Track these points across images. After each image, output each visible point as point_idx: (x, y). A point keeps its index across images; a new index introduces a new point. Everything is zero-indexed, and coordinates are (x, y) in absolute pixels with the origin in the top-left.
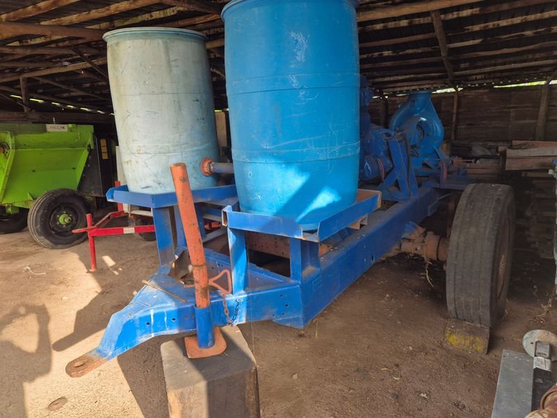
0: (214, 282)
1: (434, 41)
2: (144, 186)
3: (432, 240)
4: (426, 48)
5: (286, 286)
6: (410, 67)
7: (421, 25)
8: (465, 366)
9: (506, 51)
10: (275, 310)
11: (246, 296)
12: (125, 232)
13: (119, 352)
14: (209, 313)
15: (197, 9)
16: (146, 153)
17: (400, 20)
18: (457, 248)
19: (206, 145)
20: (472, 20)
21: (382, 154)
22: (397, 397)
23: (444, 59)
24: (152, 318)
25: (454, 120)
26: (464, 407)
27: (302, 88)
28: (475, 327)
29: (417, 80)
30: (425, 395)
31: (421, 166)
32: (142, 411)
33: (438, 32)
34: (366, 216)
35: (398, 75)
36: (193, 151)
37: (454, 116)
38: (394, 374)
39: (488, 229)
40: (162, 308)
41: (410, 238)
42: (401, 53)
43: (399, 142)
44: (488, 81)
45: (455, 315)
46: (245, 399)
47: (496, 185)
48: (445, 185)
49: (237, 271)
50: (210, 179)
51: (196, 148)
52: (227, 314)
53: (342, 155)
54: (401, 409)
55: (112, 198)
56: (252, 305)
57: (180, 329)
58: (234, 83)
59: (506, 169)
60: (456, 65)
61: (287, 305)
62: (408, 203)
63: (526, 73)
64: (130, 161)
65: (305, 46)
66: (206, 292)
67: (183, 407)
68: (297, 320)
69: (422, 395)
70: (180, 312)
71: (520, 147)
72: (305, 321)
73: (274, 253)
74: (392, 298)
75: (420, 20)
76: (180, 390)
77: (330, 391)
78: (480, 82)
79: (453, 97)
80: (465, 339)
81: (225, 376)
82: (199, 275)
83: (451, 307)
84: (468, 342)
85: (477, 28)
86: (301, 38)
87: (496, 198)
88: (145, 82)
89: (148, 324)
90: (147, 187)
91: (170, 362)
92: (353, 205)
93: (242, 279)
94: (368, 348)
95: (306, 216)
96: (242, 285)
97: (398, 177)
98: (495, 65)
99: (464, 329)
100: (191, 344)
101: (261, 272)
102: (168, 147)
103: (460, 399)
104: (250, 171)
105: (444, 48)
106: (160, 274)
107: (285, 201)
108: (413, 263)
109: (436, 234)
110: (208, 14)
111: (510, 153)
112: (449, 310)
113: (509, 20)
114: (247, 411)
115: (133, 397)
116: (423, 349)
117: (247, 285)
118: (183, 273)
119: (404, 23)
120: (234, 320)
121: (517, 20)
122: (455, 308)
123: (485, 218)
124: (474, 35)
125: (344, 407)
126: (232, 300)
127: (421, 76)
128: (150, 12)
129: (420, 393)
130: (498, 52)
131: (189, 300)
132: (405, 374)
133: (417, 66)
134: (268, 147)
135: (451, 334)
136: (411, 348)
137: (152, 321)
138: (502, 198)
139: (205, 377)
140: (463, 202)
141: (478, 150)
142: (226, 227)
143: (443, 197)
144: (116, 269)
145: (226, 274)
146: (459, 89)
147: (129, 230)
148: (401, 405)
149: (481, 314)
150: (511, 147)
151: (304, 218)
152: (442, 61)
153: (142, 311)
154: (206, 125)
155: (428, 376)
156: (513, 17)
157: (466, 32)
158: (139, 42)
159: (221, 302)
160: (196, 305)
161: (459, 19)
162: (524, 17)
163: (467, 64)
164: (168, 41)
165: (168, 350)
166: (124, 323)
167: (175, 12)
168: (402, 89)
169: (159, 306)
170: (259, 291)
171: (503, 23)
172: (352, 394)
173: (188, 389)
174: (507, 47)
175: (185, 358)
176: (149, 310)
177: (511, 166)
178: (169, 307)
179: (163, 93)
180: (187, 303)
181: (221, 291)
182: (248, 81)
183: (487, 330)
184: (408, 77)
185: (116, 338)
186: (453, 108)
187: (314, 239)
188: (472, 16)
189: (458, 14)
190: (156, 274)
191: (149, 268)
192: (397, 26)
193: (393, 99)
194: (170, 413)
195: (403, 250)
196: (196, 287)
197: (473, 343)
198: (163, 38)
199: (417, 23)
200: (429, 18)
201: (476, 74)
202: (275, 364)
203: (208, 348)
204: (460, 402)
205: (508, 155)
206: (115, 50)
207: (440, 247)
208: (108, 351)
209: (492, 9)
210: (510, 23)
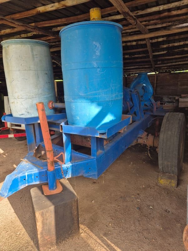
0: (57, 158)
1: (147, 52)
2: (21, 114)
3: (151, 138)
4: (143, 55)
5: (90, 160)
6: (137, 63)
7: (141, 45)
8: (168, 193)
9: (177, 56)
10: (84, 171)
11: (71, 164)
12: (9, 137)
13: (10, 194)
14: (54, 173)
15: (43, 33)
16: (22, 98)
17: (132, 42)
18: (163, 141)
19: (50, 95)
20: (163, 43)
21: (128, 100)
22: (140, 209)
23: (151, 60)
24: (26, 176)
25: (155, 86)
26: (169, 211)
27: (98, 68)
28: (171, 175)
29: (139, 68)
30: (152, 207)
31: (144, 105)
32: (21, 222)
33: (149, 48)
34: (126, 126)
35: (131, 66)
36: (44, 98)
37: (155, 85)
38: (137, 198)
39: (176, 132)
40: (31, 172)
41: (141, 137)
42: (133, 57)
43: (136, 94)
44: (169, 70)
45: (162, 171)
46: (72, 214)
47: (178, 113)
48: (155, 114)
49: (67, 153)
50: (52, 111)
51: (45, 96)
52: (63, 174)
53: (116, 99)
54: (142, 214)
55: (5, 120)
56: (74, 169)
57: (40, 182)
58: (66, 65)
59: (179, 107)
60: (156, 62)
61: (90, 169)
62: (140, 122)
63: (185, 66)
64: (14, 102)
65: (100, 48)
66: (53, 163)
67: (43, 219)
68: (94, 175)
69: (150, 207)
70: (40, 173)
71: (185, 97)
72: (98, 176)
73: (81, 145)
74: (133, 164)
75: (141, 43)
76: (41, 211)
77: (109, 207)
78: (166, 70)
79: (154, 76)
80: (167, 181)
81: (63, 203)
82: (49, 155)
83: (160, 167)
84: (168, 183)
85: (165, 46)
86: (98, 45)
87: (179, 118)
88: (22, 65)
89: (24, 179)
90: (22, 114)
91: (35, 197)
92: (121, 121)
93: (69, 156)
94: (125, 187)
95: (100, 126)
96: (69, 160)
97: (135, 110)
98: (172, 63)
99: (166, 177)
100: (45, 188)
101: (77, 154)
102: (32, 95)
103: (167, 208)
104: (73, 106)
105: (151, 54)
106: (29, 156)
107: (90, 120)
108: (141, 148)
109: (152, 135)
110: (48, 36)
111: (181, 100)
112: (159, 168)
113: (178, 43)
114: (73, 219)
115: (16, 215)
116: (149, 186)
117: (71, 160)
118: (39, 155)
119: (134, 43)
120: (65, 176)
121: (182, 43)
122: (162, 167)
123: (175, 127)
124: (163, 49)
125: (116, 214)
126: (65, 167)
127: (141, 67)
128: (20, 34)
129: (149, 206)
130: (174, 57)
131: (44, 168)
132: (142, 198)
133: (140, 62)
134: (83, 95)
135: (161, 179)
136: (144, 186)
137: (27, 178)
138: (181, 118)
139: (53, 204)
140: (164, 121)
141: (165, 99)
142: (62, 133)
143: (154, 119)
144: (4, 154)
145: (62, 154)
146: (157, 73)
147: (11, 136)
148: (142, 212)
149: (173, 170)
150: (181, 97)
151: (99, 128)
152: (150, 61)
153: (21, 173)
154: (51, 85)
155: (152, 198)
156: (180, 42)
157: (160, 48)
158: (19, 46)
159: (60, 168)
160: (48, 170)
161: (157, 42)
162: (184, 42)
163: (161, 62)
164: (33, 46)
165: (34, 192)
166: (13, 180)
167: (32, 35)
168: (133, 72)
169: (30, 171)
170: (77, 162)
171: (176, 44)
172: (119, 208)
173: (45, 210)
174: (177, 55)
175: (43, 195)
176: (25, 173)
177: (181, 105)
178: (35, 171)
179: (30, 70)
180: (44, 169)
181: (60, 163)
182: (73, 64)
183: (176, 177)
184: (135, 67)
185: (9, 187)
186: (154, 81)
187: (105, 137)
188: (163, 41)
189: (157, 40)
190: (27, 156)
191: (20, 153)
192: (131, 44)
193: (129, 77)
194: (37, 222)
195: (138, 142)
196: (48, 161)
197: (170, 183)
198: (30, 44)
199: (140, 43)
200: (145, 41)
201: (164, 67)
202: (83, 196)
203: (54, 190)
204: (167, 209)
205: (180, 101)
206: (7, 49)
207: (155, 141)
208: (5, 193)
209: (172, 38)
210: (179, 45)
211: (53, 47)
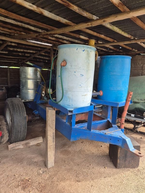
90: (89, 103)
157: (7, 49)
209: (21, 46)
210: (20, 51)
211: (71, 37)
